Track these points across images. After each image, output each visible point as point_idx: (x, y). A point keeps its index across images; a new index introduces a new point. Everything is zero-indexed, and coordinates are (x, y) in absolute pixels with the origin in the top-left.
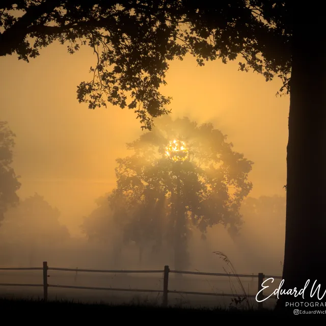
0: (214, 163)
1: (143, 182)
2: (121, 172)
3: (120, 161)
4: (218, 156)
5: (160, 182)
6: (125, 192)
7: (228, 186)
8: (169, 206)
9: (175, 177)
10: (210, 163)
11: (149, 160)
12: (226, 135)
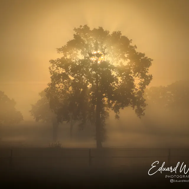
0: (123, 61)
1: (70, 77)
2: (54, 70)
3: (52, 62)
4: (126, 56)
5: (83, 77)
6: (57, 86)
7: (134, 78)
8: (90, 94)
9: (94, 72)
10: (120, 61)
11: (74, 61)
12: (131, 40)
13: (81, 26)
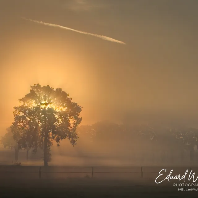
0: (63, 108)
1: (27, 118)
2: (16, 114)
3: (15, 108)
4: (65, 104)
5: (36, 118)
6: (18, 124)
7: (70, 119)
8: (41, 130)
9: (43, 115)
10: (60, 108)
11: (30, 108)
12: (68, 94)
13: (35, 85)
